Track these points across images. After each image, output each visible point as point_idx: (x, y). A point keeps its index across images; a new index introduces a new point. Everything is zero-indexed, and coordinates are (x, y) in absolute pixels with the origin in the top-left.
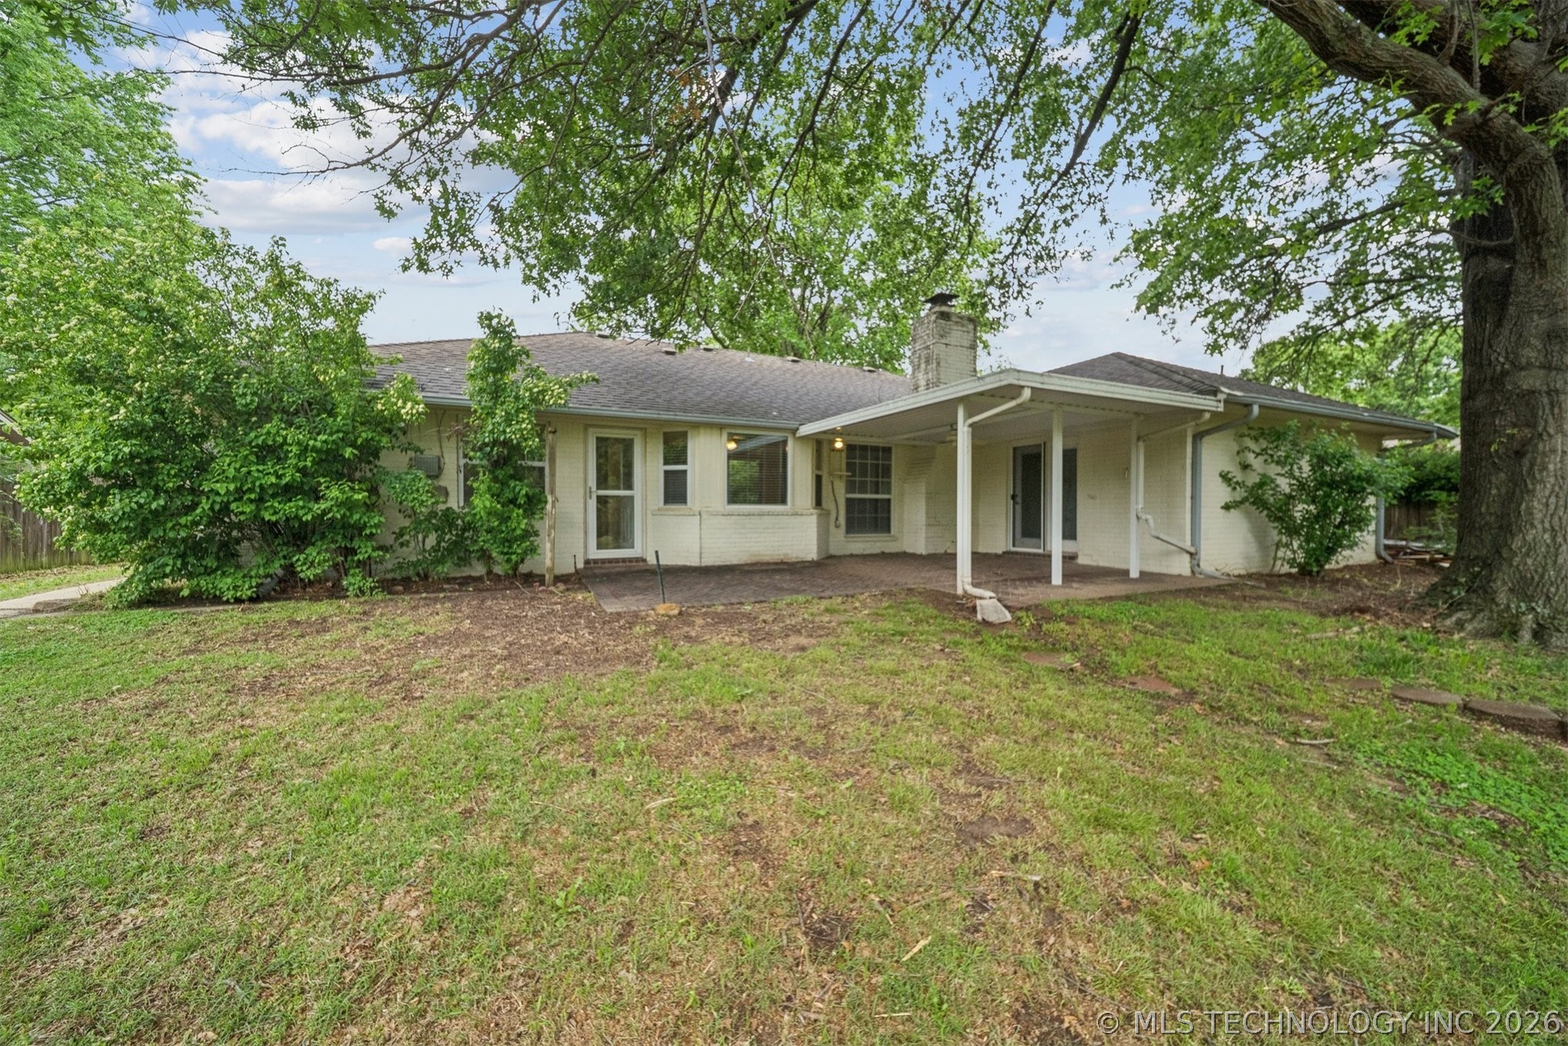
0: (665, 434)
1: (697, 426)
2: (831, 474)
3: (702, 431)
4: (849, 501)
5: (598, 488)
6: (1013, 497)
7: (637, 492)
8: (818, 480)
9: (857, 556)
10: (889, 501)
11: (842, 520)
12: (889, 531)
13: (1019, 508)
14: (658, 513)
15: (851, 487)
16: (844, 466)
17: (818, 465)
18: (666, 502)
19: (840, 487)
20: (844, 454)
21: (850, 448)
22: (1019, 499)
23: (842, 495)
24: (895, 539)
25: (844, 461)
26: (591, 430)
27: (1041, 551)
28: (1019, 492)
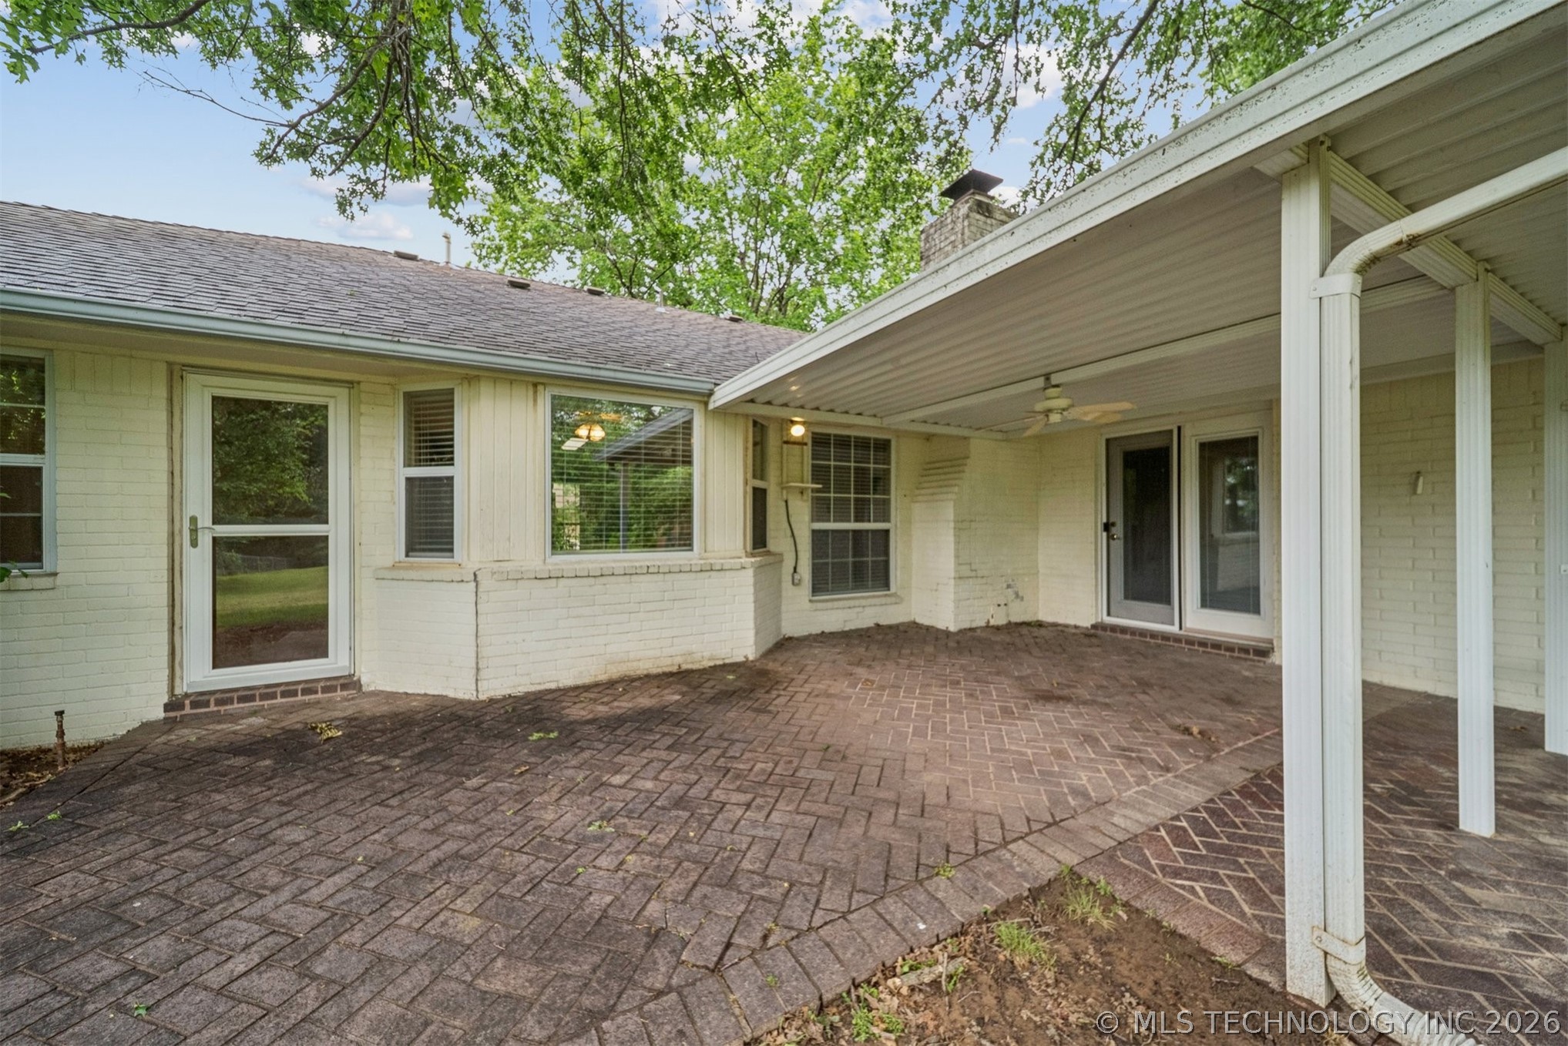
0: (409, 397)
1: (473, 375)
2: (783, 486)
3: (485, 388)
4: (818, 537)
5: (216, 520)
6: (1107, 527)
7: (336, 530)
8: (759, 498)
9: (833, 635)
10: (887, 532)
11: (805, 572)
12: (886, 585)
13: (1118, 546)
14: (389, 574)
15: (821, 510)
16: (808, 473)
17: (759, 468)
18: (410, 550)
19: (802, 510)
20: (808, 450)
21: (819, 442)
22: (1118, 531)
23: (804, 523)
24: (898, 600)
25: (808, 461)
26: (193, 380)
27: (1174, 629)
28: (1118, 519)
